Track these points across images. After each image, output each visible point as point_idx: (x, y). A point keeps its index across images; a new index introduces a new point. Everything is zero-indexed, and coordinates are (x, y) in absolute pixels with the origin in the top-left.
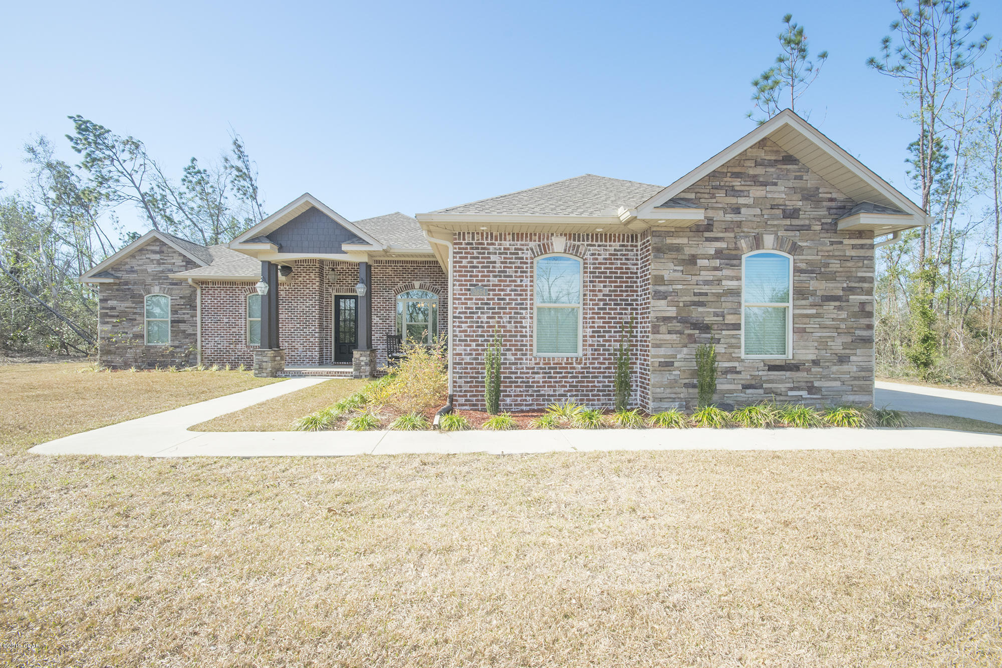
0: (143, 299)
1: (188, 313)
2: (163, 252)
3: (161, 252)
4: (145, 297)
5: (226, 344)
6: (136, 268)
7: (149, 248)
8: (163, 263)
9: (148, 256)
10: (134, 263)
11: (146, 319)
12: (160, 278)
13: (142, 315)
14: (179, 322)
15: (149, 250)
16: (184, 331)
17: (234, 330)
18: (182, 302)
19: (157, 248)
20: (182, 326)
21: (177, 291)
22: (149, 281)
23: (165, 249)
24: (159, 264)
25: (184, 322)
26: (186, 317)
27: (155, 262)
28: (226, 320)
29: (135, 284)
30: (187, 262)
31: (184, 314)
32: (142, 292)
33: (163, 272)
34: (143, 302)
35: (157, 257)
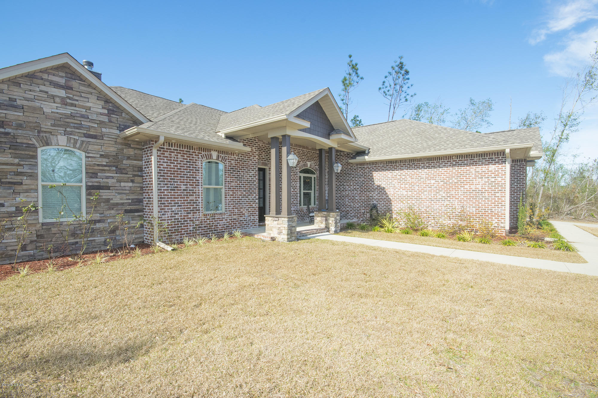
0: (36, 151)
1: (113, 178)
2: (71, 89)
3: (67, 88)
4: (39, 150)
5: (184, 213)
6: (19, 102)
7: (45, 76)
8: (72, 105)
9: (43, 88)
10: (17, 93)
11: (40, 183)
12: (67, 125)
13: (33, 176)
14: (99, 188)
15: (47, 80)
16: (108, 200)
17: (191, 198)
18: (104, 161)
19: (62, 81)
20: (105, 194)
21: (95, 147)
22: (46, 125)
23: (75, 84)
24: (64, 102)
25: (108, 188)
26: (111, 182)
27: (58, 100)
28: (183, 187)
29: (20, 126)
30: (108, 110)
31: (107, 177)
32: (34, 141)
33: (72, 116)
34: (35, 157)
35: (62, 93)
